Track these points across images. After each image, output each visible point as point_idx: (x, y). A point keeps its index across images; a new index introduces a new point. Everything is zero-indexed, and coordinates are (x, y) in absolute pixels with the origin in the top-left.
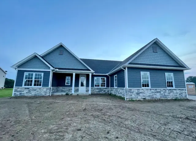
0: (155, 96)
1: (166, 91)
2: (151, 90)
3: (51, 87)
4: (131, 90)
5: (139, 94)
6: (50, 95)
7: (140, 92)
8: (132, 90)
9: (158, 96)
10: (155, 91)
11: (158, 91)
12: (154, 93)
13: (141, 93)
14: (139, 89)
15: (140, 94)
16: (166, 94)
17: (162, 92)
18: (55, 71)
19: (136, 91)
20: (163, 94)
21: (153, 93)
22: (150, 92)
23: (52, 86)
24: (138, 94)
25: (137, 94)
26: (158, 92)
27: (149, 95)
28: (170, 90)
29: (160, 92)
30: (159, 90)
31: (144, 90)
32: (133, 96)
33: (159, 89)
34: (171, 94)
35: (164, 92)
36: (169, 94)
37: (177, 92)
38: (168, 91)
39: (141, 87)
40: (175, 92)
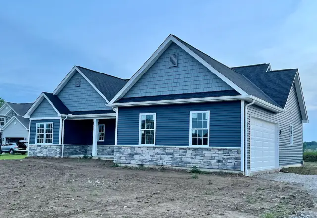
0: (160, 162)
1: (185, 152)
2: (154, 148)
3: (63, 145)
4: (120, 148)
5: (133, 156)
6: (62, 157)
7: (135, 152)
8: (123, 149)
9: (167, 162)
10: (162, 153)
11: (169, 151)
12: (159, 156)
13: (136, 154)
14: (133, 148)
15: (136, 157)
16: (184, 159)
17: (176, 155)
18: (67, 118)
19: (129, 151)
20: (177, 158)
21: (158, 155)
22: (152, 154)
23: (64, 143)
24: (131, 156)
25: (130, 157)
26: (168, 154)
27: (148, 158)
28: (195, 150)
29: (172, 154)
30: (171, 151)
31: (142, 149)
32: (123, 159)
33: (170, 149)
34: (198, 160)
35: (181, 155)
36: (192, 159)
37: (213, 155)
38: (191, 152)
39: (137, 144)
40: (207, 155)
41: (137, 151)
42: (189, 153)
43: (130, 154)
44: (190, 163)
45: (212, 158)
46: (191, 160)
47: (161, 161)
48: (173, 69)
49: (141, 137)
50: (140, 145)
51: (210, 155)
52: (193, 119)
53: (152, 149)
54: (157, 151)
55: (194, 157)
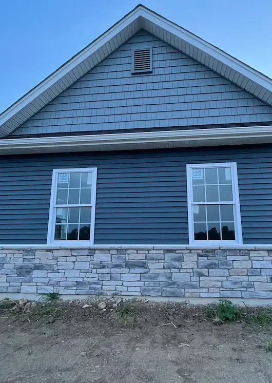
0: (109, 287)
1: (180, 260)
2: (91, 251)
5: (29, 272)
7: (37, 262)
10: (115, 262)
11: (133, 257)
12: (106, 271)
13: (38, 267)
14: (32, 251)
15: (36, 273)
16: (177, 276)
17: (154, 267)
19: (19, 260)
20: (158, 275)
21: (104, 267)
22: (86, 266)
24: (24, 272)
25: (20, 274)
26: (130, 265)
27: (75, 276)
28: (207, 252)
29: (143, 265)
30: (141, 257)
31: (56, 254)
33: (136, 251)
34: (215, 277)
35: (169, 268)
36: (201, 275)
37: (257, 265)
38: (195, 257)
39: (44, 241)
40: (240, 263)
41: (41, 258)
42: (190, 261)
43: (21, 268)
44: (193, 287)
45: (253, 272)
46: (195, 279)
47: (113, 283)
48: (138, 79)
49: (55, 224)
50: (51, 242)
51: (248, 264)
52: (194, 182)
53: (86, 252)
54: (99, 257)
55: (205, 271)
